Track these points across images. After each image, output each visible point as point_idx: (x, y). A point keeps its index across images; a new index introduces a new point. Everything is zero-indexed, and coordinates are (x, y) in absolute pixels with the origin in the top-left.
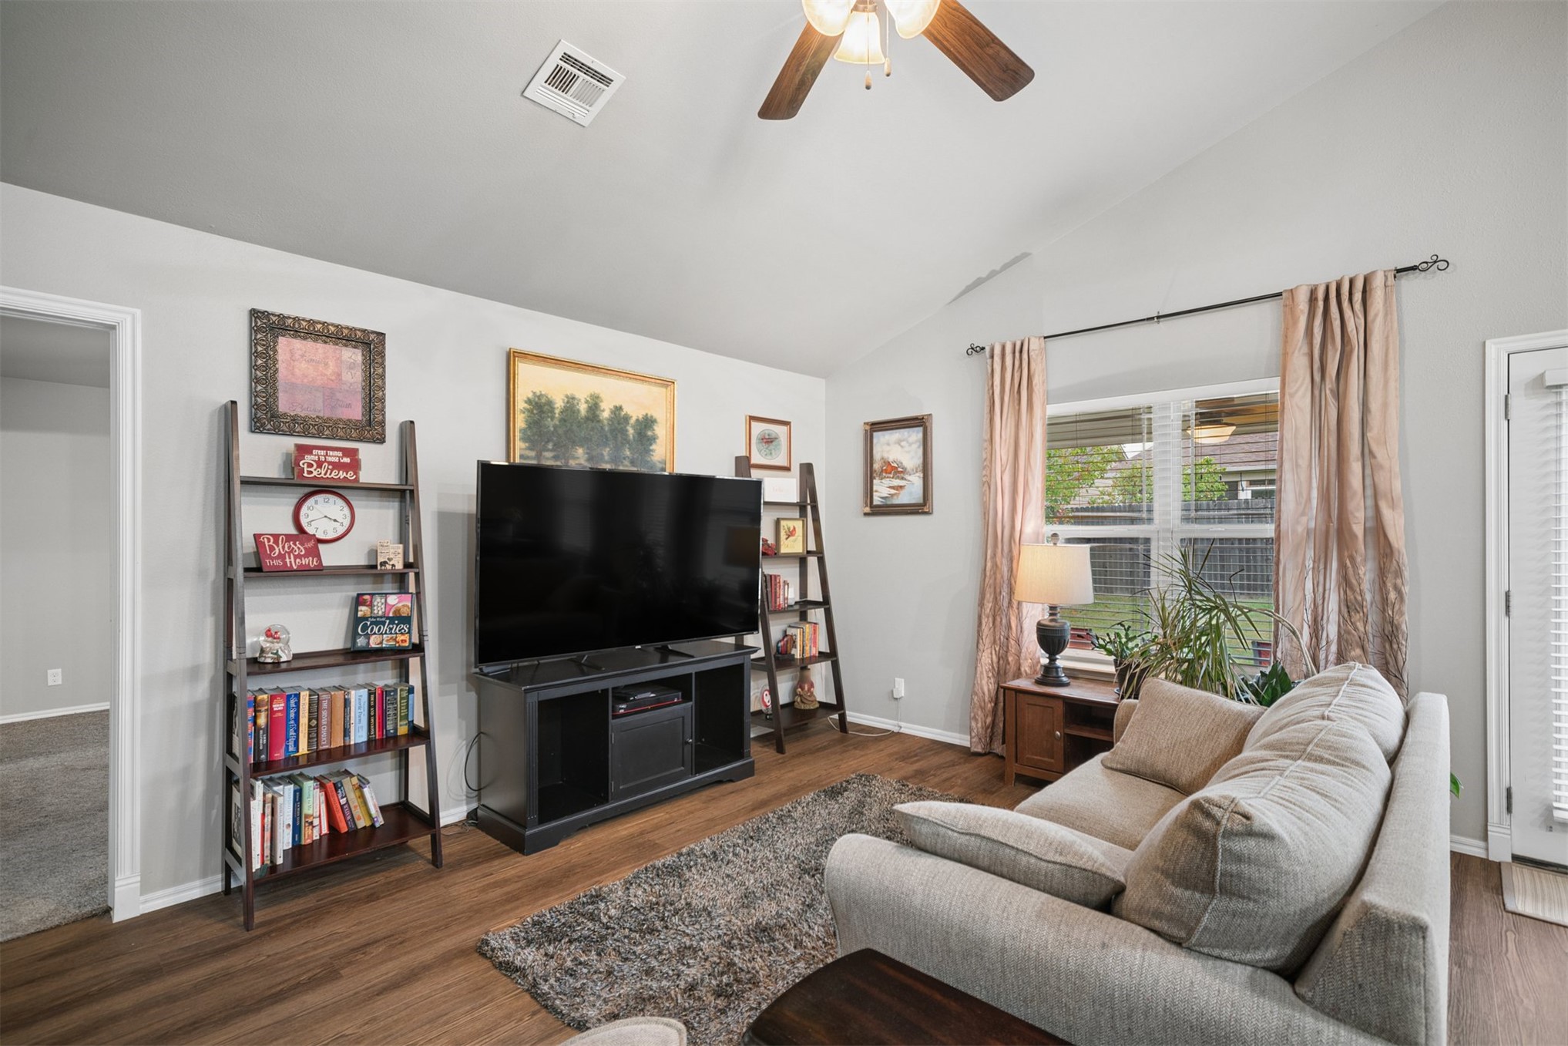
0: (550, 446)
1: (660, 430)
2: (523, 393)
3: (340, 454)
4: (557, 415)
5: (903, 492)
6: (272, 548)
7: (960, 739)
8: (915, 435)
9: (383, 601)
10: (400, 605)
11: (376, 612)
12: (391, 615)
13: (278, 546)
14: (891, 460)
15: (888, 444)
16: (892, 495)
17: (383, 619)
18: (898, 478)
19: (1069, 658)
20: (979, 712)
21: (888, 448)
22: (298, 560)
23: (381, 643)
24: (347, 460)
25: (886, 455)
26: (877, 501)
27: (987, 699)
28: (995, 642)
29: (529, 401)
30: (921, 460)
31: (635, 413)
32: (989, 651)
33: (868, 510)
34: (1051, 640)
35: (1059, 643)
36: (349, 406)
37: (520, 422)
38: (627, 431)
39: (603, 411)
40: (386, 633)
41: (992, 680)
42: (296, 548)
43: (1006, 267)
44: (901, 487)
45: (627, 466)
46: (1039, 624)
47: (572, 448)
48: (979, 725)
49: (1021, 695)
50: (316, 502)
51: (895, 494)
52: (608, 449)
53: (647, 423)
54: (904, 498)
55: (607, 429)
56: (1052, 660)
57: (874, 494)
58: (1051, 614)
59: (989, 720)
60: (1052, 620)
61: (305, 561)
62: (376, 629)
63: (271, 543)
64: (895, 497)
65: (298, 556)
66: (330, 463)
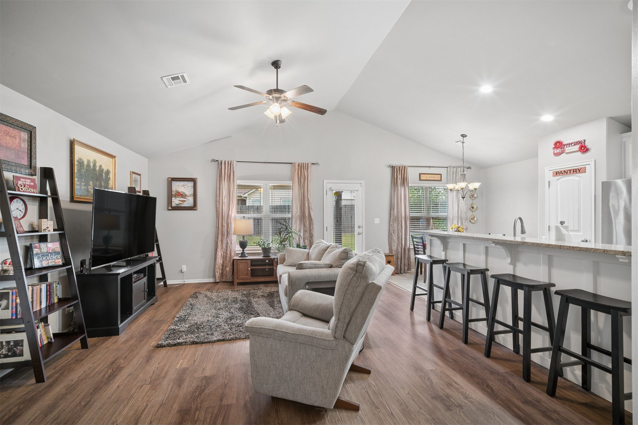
1: (111, 176)
2: (76, 158)
3: (30, 181)
4: (85, 168)
5: (185, 203)
7: (208, 280)
8: (191, 184)
9: (45, 246)
10: (54, 247)
11: (43, 251)
12: (51, 251)
14: (180, 191)
15: (179, 186)
16: (181, 203)
17: (47, 254)
18: (183, 198)
19: (248, 250)
20: (218, 270)
21: (179, 187)
23: (48, 264)
24: (32, 184)
25: (178, 190)
26: (174, 205)
27: (220, 266)
28: (222, 248)
29: (78, 161)
30: (193, 192)
31: (105, 168)
32: (220, 251)
33: (170, 208)
34: (243, 245)
35: (245, 245)
36: (23, 159)
37: (76, 170)
38: (103, 175)
39: (97, 167)
40: (50, 259)
41: (221, 260)
42: (18, 223)
43: (223, 138)
44: (184, 201)
46: (240, 241)
48: (218, 274)
49: (239, 261)
50: (14, 202)
51: (182, 203)
52: (98, 182)
53: (108, 172)
54: (185, 205)
55: (98, 174)
56: (243, 250)
57: (173, 203)
58: (243, 238)
59: (221, 272)
60: (243, 240)
61: (22, 229)
62: (44, 258)
64: (182, 204)
65: (20, 227)
66: (27, 185)
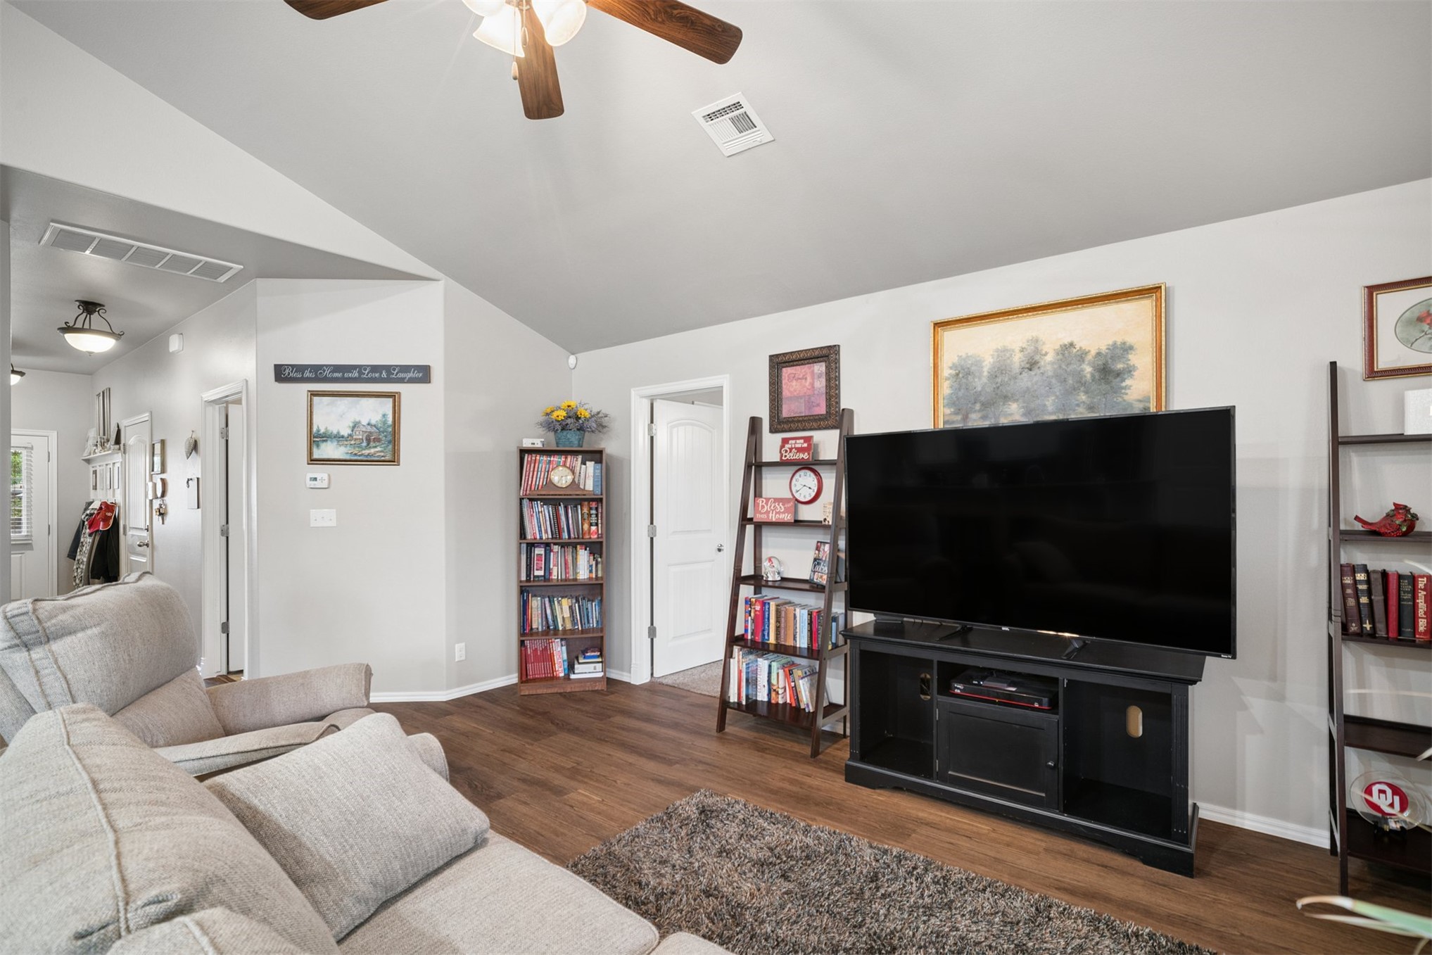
0: (978, 406)
1: (1136, 360)
2: (949, 359)
3: (802, 441)
4: (986, 373)
6: (763, 507)
9: (824, 548)
11: (820, 555)
12: (824, 559)
13: (767, 505)
17: (821, 561)
22: (777, 515)
23: (818, 579)
24: (805, 445)
29: (953, 367)
31: (1094, 345)
36: (818, 405)
37: (946, 389)
38: (1082, 369)
39: (1046, 354)
40: (820, 572)
42: (779, 507)
45: (1081, 413)
47: (1004, 404)
50: (800, 476)
53: (1116, 353)
55: (1050, 374)
61: (782, 516)
63: (763, 504)
65: (779, 513)
66: (796, 448)
